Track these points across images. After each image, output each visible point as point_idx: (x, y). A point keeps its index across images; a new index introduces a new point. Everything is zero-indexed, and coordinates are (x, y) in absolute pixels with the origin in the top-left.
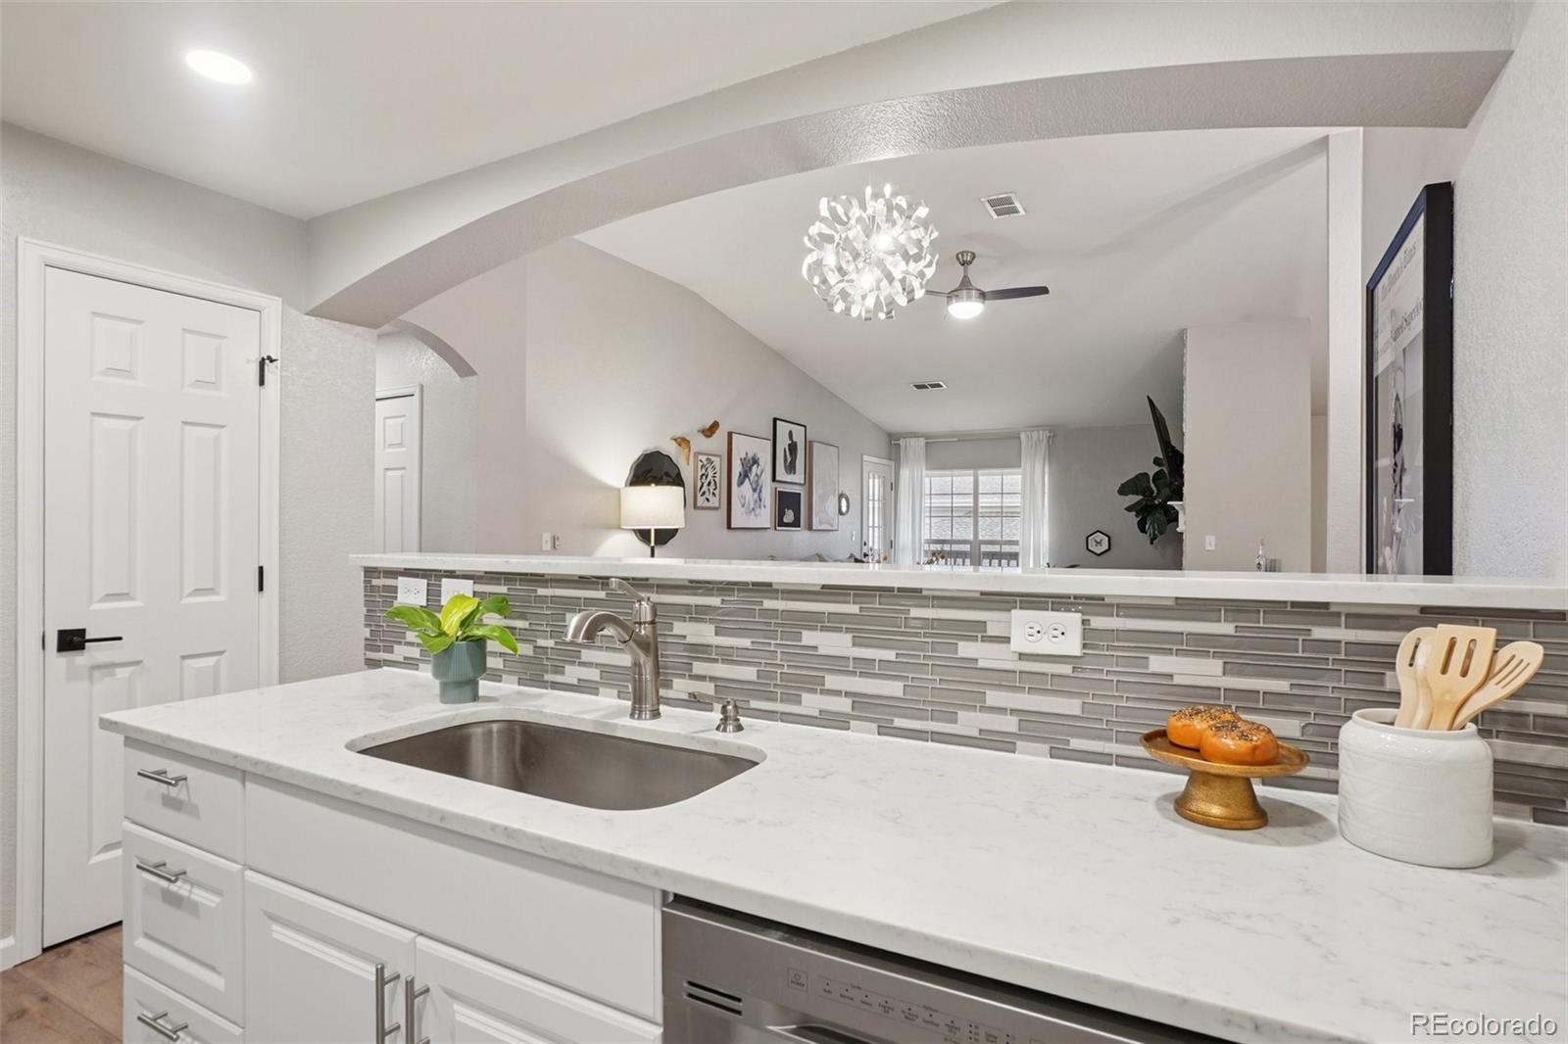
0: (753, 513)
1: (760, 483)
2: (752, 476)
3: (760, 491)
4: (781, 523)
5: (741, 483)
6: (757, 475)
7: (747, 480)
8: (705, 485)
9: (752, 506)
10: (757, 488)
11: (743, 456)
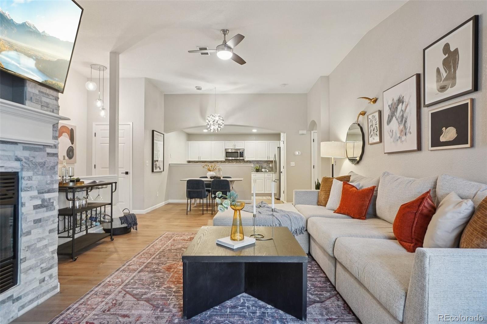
0: (399, 141)
1: (405, 116)
2: (398, 114)
3: (406, 122)
4: (436, 142)
5: (389, 122)
6: (402, 110)
7: (394, 118)
8: (372, 130)
9: (398, 135)
10: (403, 120)
11: (390, 103)
